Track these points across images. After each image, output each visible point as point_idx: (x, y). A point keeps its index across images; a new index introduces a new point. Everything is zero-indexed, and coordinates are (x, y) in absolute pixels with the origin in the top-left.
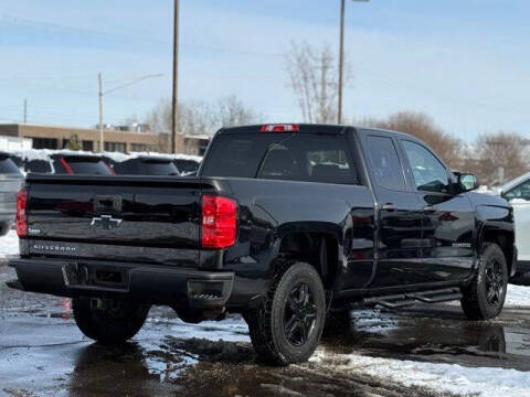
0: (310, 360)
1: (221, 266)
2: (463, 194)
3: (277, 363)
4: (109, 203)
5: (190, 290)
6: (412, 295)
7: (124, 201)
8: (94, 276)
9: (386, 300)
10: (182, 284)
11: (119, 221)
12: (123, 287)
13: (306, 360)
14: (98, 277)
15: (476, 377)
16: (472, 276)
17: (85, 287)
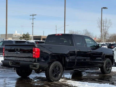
0: (59, 81)
1: (37, 62)
2: (99, 48)
3: (51, 81)
4: (17, 49)
5: (30, 66)
6: (86, 69)
7: (20, 49)
8: (15, 64)
9: (79, 70)
10: (29, 65)
11: (19, 53)
12: (19, 66)
13: (58, 81)
14: (16, 64)
15: (90, 85)
16: (102, 65)
17: (14, 66)
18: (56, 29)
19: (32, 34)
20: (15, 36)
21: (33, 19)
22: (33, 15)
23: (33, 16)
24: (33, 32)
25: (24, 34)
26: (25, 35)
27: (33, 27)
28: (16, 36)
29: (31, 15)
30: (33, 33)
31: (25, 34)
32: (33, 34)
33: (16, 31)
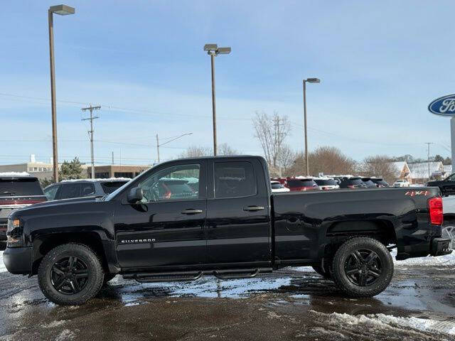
18: (158, 146)
19: (90, 161)
20: (33, 171)
21: (91, 119)
22: (91, 109)
23: (91, 111)
24: (92, 157)
25: (65, 163)
26: (68, 164)
27: (92, 141)
28: (36, 168)
29: (85, 109)
30: (93, 160)
31: (69, 162)
32: (93, 163)
33: (33, 156)
